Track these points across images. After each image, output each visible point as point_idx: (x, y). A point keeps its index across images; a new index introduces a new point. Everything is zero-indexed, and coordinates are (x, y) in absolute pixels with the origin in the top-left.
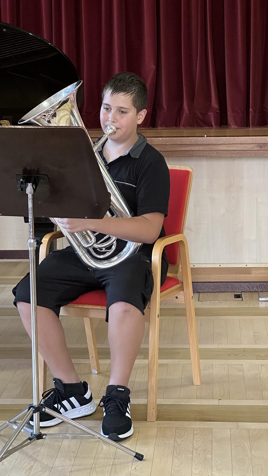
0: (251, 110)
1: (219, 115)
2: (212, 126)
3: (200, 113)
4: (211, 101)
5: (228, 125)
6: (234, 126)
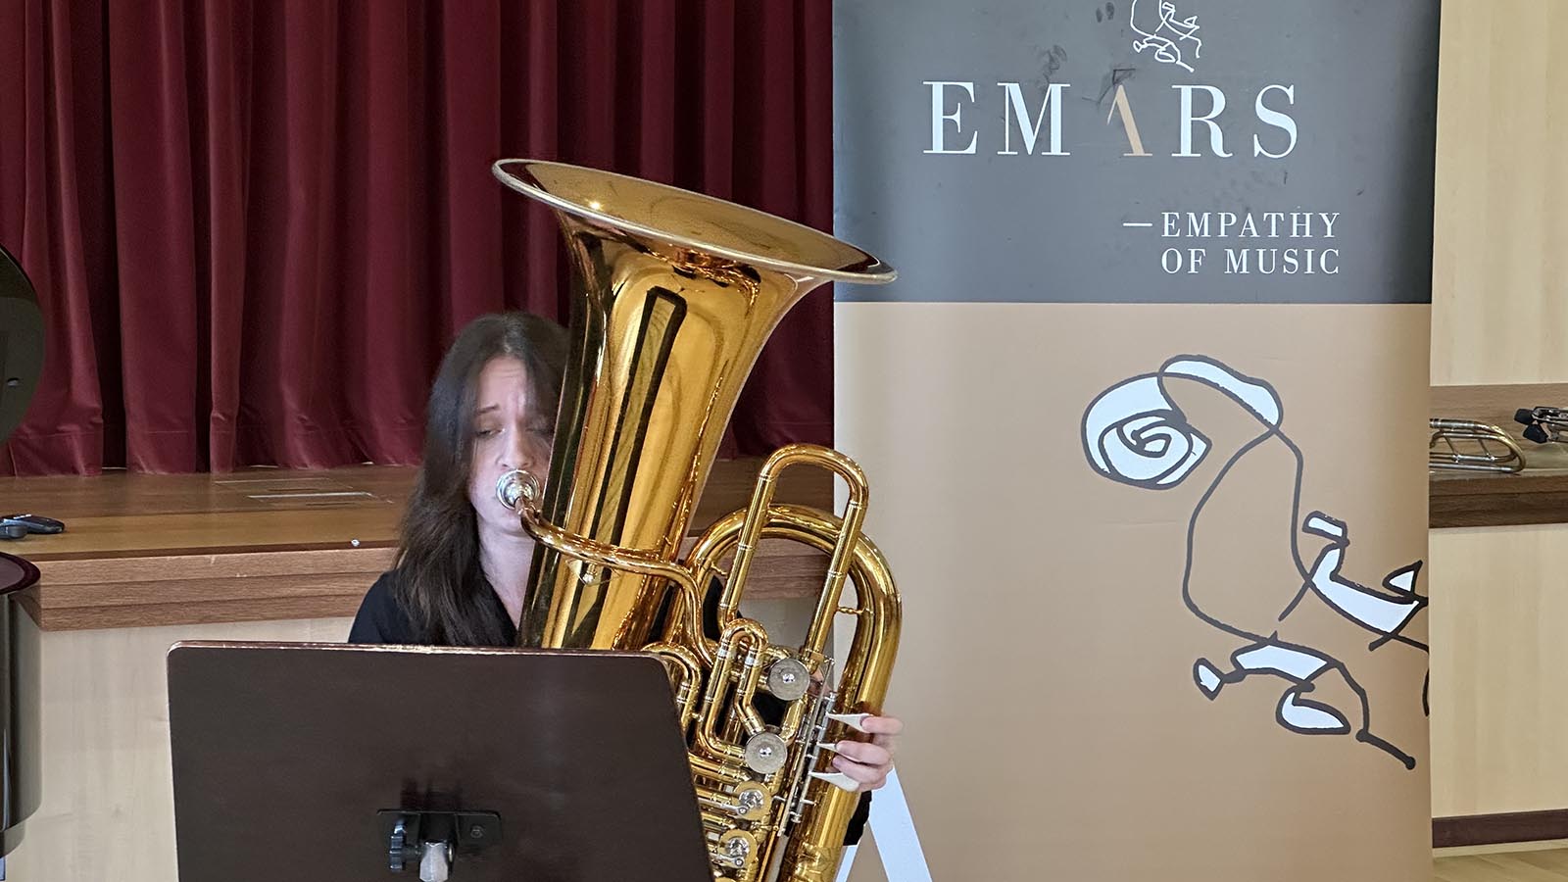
0: (215, 414)
1: (102, 432)
2: (75, 471)
3: (32, 427)
4: (68, 384)
5: (124, 465)
6: (151, 469)
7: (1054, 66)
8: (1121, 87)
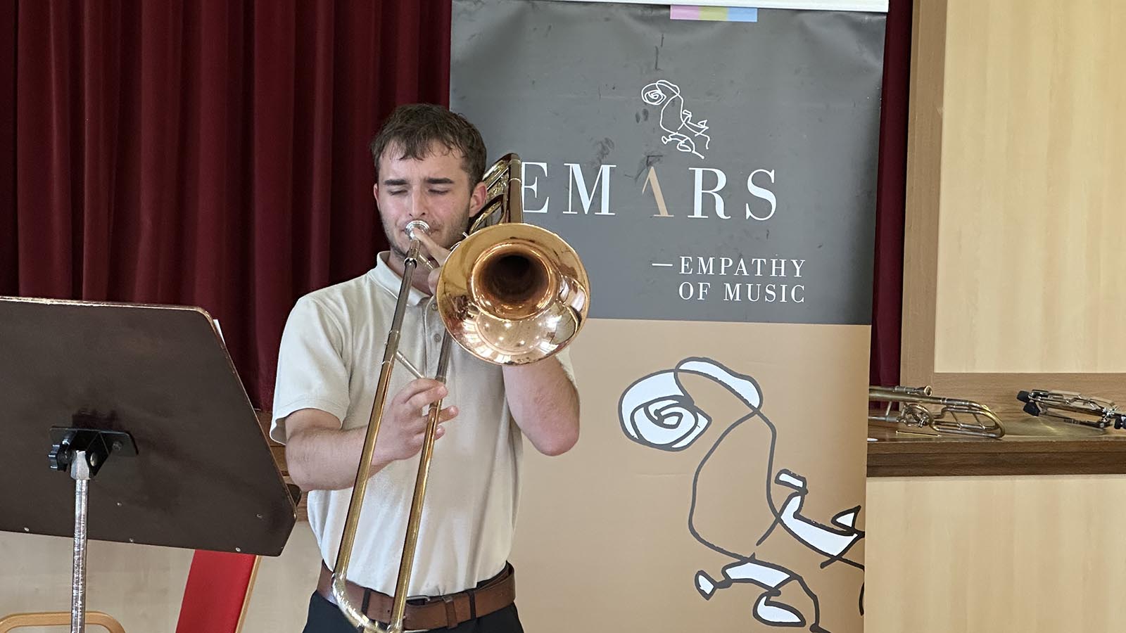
7: (605, 152)
8: (652, 168)
